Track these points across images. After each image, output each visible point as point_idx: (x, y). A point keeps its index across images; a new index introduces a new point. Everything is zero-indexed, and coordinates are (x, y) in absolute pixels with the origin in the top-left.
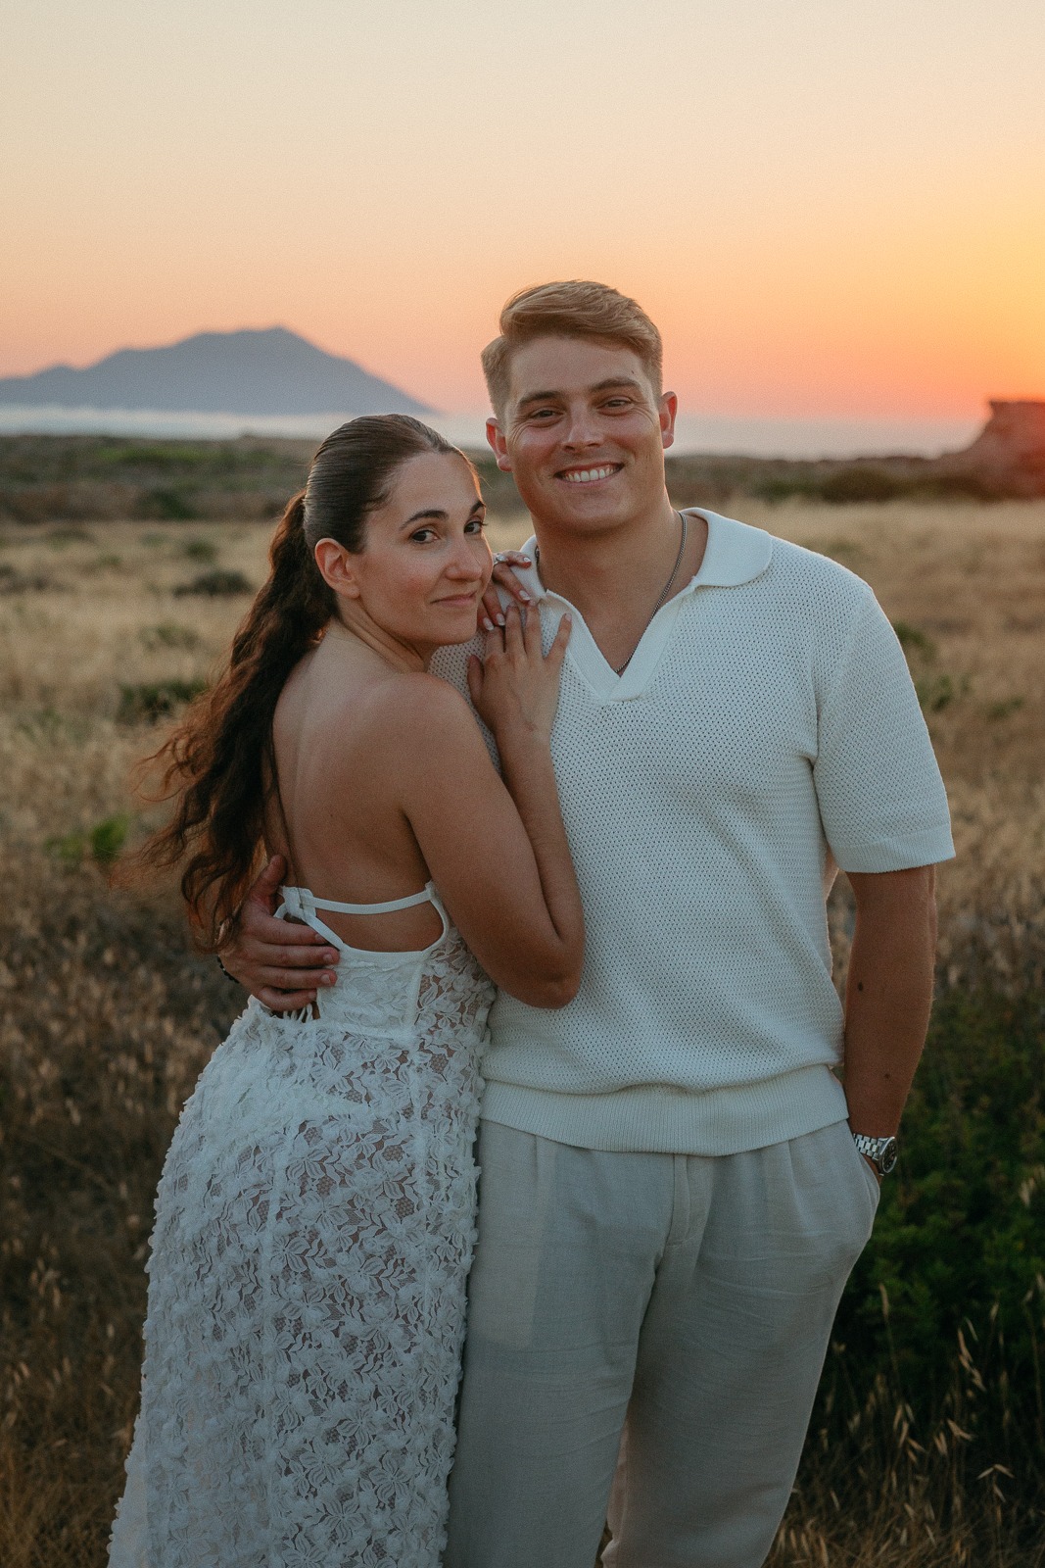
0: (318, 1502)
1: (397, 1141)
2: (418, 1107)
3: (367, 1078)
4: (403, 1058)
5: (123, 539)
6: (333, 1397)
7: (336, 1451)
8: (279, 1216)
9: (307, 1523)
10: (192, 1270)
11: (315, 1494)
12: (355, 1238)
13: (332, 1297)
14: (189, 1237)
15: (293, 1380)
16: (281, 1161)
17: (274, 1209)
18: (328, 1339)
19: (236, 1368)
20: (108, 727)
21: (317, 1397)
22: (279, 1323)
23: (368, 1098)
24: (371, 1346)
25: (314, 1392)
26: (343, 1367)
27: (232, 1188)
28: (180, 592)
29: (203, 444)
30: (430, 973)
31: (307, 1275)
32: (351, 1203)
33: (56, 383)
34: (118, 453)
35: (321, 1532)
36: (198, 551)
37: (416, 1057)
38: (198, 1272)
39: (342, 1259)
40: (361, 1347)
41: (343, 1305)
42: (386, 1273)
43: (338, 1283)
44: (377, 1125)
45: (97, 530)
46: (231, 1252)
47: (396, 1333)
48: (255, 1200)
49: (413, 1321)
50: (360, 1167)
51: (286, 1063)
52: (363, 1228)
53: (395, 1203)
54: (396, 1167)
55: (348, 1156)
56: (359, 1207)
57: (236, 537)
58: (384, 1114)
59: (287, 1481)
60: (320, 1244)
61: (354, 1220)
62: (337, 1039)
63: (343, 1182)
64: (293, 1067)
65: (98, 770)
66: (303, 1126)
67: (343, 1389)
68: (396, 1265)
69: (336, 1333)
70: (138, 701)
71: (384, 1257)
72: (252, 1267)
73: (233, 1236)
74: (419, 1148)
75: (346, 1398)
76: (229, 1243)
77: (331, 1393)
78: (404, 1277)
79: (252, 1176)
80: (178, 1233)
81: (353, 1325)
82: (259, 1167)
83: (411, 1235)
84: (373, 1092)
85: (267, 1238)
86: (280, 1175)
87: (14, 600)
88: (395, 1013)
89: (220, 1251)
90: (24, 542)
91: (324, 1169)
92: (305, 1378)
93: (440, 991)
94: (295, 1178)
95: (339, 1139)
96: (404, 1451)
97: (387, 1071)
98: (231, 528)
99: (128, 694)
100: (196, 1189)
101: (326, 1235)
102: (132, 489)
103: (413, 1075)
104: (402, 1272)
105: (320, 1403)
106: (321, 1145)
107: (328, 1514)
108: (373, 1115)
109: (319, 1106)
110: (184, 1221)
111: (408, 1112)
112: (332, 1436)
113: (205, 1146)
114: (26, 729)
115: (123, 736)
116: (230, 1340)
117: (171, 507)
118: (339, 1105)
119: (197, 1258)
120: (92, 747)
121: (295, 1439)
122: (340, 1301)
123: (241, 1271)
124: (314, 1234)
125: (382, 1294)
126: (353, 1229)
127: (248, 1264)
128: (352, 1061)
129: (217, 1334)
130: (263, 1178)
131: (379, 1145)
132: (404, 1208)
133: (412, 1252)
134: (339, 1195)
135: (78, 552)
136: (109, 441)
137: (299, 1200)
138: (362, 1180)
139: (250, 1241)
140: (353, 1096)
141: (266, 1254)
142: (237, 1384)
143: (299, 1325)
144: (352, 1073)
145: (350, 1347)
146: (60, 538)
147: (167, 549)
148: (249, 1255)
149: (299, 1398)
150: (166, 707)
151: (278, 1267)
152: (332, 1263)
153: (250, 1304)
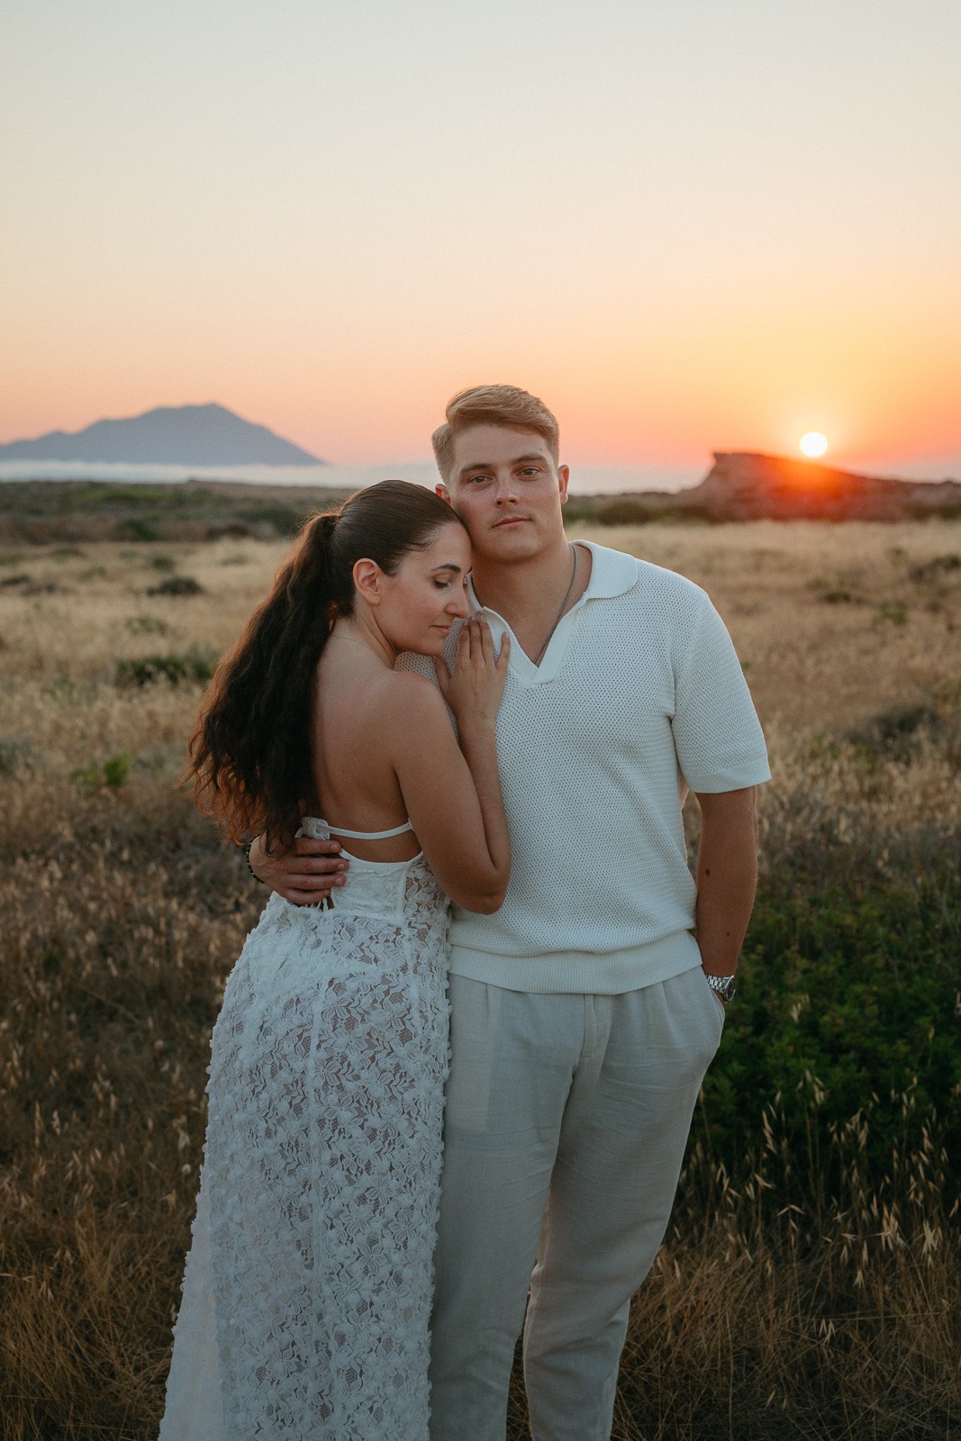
0: (354, 1247)
1: (398, 990)
2: (411, 965)
3: (374, 947)
4: (398, 931)
5: (107, 555)
6: (362, 1173)
7: (365, 1210)
8: (319, 1046)
9: (347, 1262)
10: (248, 1090)
11: (352, 1242)
12: (373, 1059)
13: (358, 1102)
14: (246, 1066)
15: (333, 1162)
16: (318, 1007)
17: (314, 1042)
18: (357, 1132)
19: (284, 1157)
20: (109, 691)
21: (350, 1173)
22: (321, 1123)
23: (376, 961)
24: (386, 1135)
25: (348, 1170)
26: (368, 1151)
27: (281, 1029)
28: (151, 592)
29: (161, 487)
30: (412, 876)
31: (341, 1087)
32: (369, 1034)
33: (55, 444)
34: (100, 494)
35: (357, 1268)
36: (161, 564)
37: (406, 932)
38: (253, 1091)
39: (364, 1074)
40: (380, 1136)
41: (366, 1107)
42: (394, 1083)
43: (362, 1091)
44: (384, 979)
45: (87, 548)
46: (284, 1075)
47: (403, 1125)
48: (300, 1036)
49: (414, 1116)
50: (374, 1009)
51: (312, 939)
52: (378, 1052)
53: (399, 1033)
54: (399, 1008)
55: (366, 1002)
56: (375, 1037)
57: (188, 553)
58: (388, 971)
59: (332, 1234)
60: (349, 1065)
61: (371, 1046)
62: (349, 921)
63: (363, 1020)
64: (318, 943)
65: (103, 723)
66: (331, 982)
67: (368, 1166)
68: (401, 1077)
69: (362, 1127)
70: (130, 672)
71: (393, 1072)
72: (300, 1084)
73: (283, 1062)
74: (413, 993)
75: (371, 1173)
76: (281, 1068)
77: (360, 1170)
78: (406, 1085)
79: (296, 1020)
80: (237, 1064)
81: (373, 1121)
82: (301, 1013)
83: (411, 1055)
84: (379, 956)
85: (311, 1063)
86: (317, 1017)
87: (33, 600)
88: (389, 904)
89: (273, 1073)
90: (36, 558)
91: (349, 1011)
92: (341, 1160)
93: (420, 888)
94: (329, 1020)
95: (358, 990)
96: (412, 1207)
97: (387, 941)
98: (184, 546)
99: (122, 667)
100: (251, 1031)
101: (353, 1057)
102: (112, 520)
103: (406, 944)
104: (405, 1081)
105: (353, 1177)
106: (346, 995)
107: (361, 1255)
108: (380, 973)
109: (344, 968)
110: (241, 1055)
111: (404, 969)
112: (362, 1200)
113: (256, 1000)
114: (53, 693)
115: (120, 697)
116: (282, 1136)
117: (141, 533)
118: (356, 966)
119: (253, 1081)
120: (99, 704)
121: (336, 1204)
122: (363, 1104)
123: (291, 1088)
124: (344, 1058)
125: (393, 1098)
126: (371, 1053)
127: (297, 1082)
128: (362, 936)
129: (268, 1134)
130: (305, 1021)
131: (387, 993)
132: (405, 1036)
133: (412, 1067)
134: (360, 1029)
135: (75, 565)
136: (94, 485)
137: (332, 1035)
138: (376, 1018)
139: (298, 1065)
140: (365, 959)
141: (311, 1074)
142: (285, 1169)
143: (336, 1122)
144: (363, 944)
145: (372, 1136)
146: (62, 555)
147: (139, 562)
148: (297, 1076)
149: (338, 1175)
150: (149, 676)
151: (319, 1083)
152: (357, 1078)
153: (298, 1110)
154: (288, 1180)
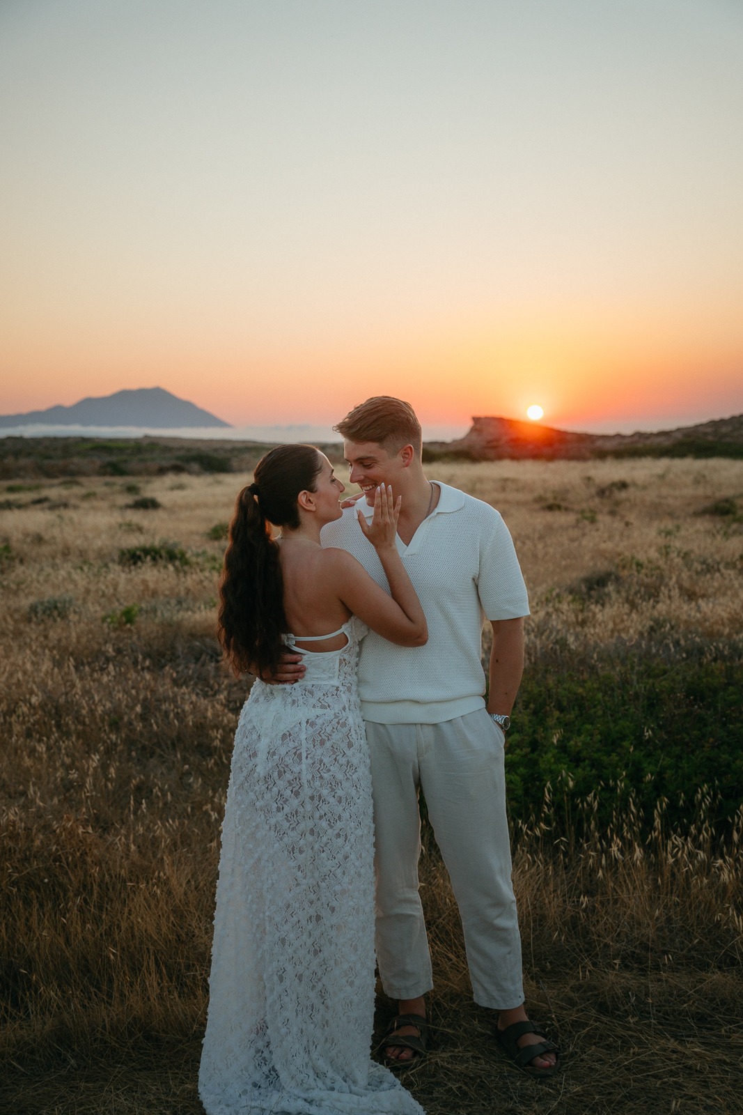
0: (336, 861)
1: (343, 720)
2: (347, 706)
3: (326, 699)
4: (337, 689)
5: (96, 484)
6: (336, 821)
7: (341, 841)
8: (307, 757)
9: (333, 869)
10: (264, 788)
11: (335, 858)
12: (335, 759)
13: (331, 783)
14: (262, 774)
15: (321, 818)
16: (303, 736)
17: (304, 755)
18: (332, 800)
19: (288, 821)
20: (117, 568)
22: (312, 798)
23: (329, 706)
24: (346, 799)
25: (329, 820)
26: (339, 809)
27: (283, 751)
28: (128, 507)
29: (127, 440)
30: (342, 658)
31: (321, 777)
32: (332, 746)
33: (56, 413)
34: (89, 445)
35: (339, 872)
36: (131, 489)
37: (341, 688)
38: (267, 788)
39: (332, 768)
40: (344, 800)
42: (348, 771)
43: (332, 778)
44: (336, 717)
45: (82, 480)
47: (354, 792)
48: (295, 753)
49: (358, 787)
50: (334, 732)
51: (290, 700)
52: (338, 755)
53: (346, 744)
54: (345, 730)
55: (329, 729)
56: (335, 747)
57: (148, 482)
58: (337, 711)
59: (323, 855)
60: (324, 764)
61: (334, 753)
62: (310, 687)
63: (329, 739)
64: (294, 702)
65: (115, 587)
66: (307, 722)
67: (340, 817)
68: (350, 767)
69: (334, 796)
70: (128, 556)
71: (346, 765)
72: (298, 779)
73: (286, 769)
74: (350, 721)
76: (285, 772)
78: (353, 771)
79: (292, 745)
80: (256, 775)
81: (340, 793)
82: (293, 741)
83: (354, 754)
84: (330, 704)
85: (304, 767)
86: (304, 742)
87: (57, 512)
88: (330, 675)
89: (280, 775)
90: (52, 486)
91: (321, 736)
93: (346, 664)
94: (310, 742)
95: (324, 724)
96: (362, 836)
97: (333, 695)
98: (146, 478)
99: (123, 553)
100: (262, 756)
101: (326, 760)
102: (98, 462)
103: (343, 695)
104: (353, 769)
106: (318, 727)
107: (340, 865)
108: (333, 712)
109: (312, 713)
110: (258, 769)
111: (344, 709)
112: (338, 836)
113: (262, 739)
114: (82, 569)
115: (123, 571)
116: (287, 809)
117: (116, 470)
118: (319, 711)
119: (266, 782)
120: (111, 576)
121: (325, 839)
122: (334, 785)
123: (292, 782)
124: (321, 761)
125: (348, 779)
126: (334, 756)
127: (296, 778)
128: (319, 694)
129: (278, 810)
130: (296, 744)
131: (338, 723)
132: (350, 745)
133: (355, 761)
134: (328, 744)
135: (76, 490)
136: (84, 440)
137: (313, 750)
138: (336, 737)
139: (296, 769)
140: (323, 707)
141: (304, 772)
142: (289, 827)
143: (320, 797)
144: (320, 698)
145: (340, 802)
146: (65, 484)
147: (117, 488)
148: (296, 775)
149: (324, 824)
150: (139, 558)
151: (310, 777)
152: (329, 771)
153: (297, 794)
154: (291, 834)
